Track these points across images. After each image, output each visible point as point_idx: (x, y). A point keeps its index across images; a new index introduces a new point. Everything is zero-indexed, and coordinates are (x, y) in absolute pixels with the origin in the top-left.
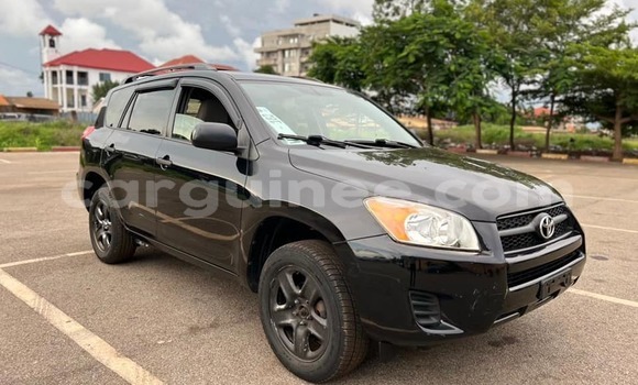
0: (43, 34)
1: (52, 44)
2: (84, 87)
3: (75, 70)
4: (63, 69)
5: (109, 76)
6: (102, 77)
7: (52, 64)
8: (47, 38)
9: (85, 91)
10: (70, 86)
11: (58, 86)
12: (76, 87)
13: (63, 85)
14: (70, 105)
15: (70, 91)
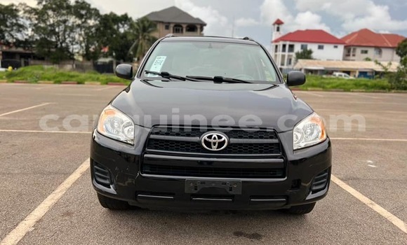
0: (274, 24)
1: (278, 30)
2: (291, 54)
3: (288, 43)
4: (281, 43)
5: (306, 46)
6: (302, 47)
7: (276, 41)
8: (276, 26)
9: (291, 56)
10: (284, 53)
11: (278, 53)
12: (287, 53)
13: (280, 53)
14: (282, 64)
15: (283, 57)
